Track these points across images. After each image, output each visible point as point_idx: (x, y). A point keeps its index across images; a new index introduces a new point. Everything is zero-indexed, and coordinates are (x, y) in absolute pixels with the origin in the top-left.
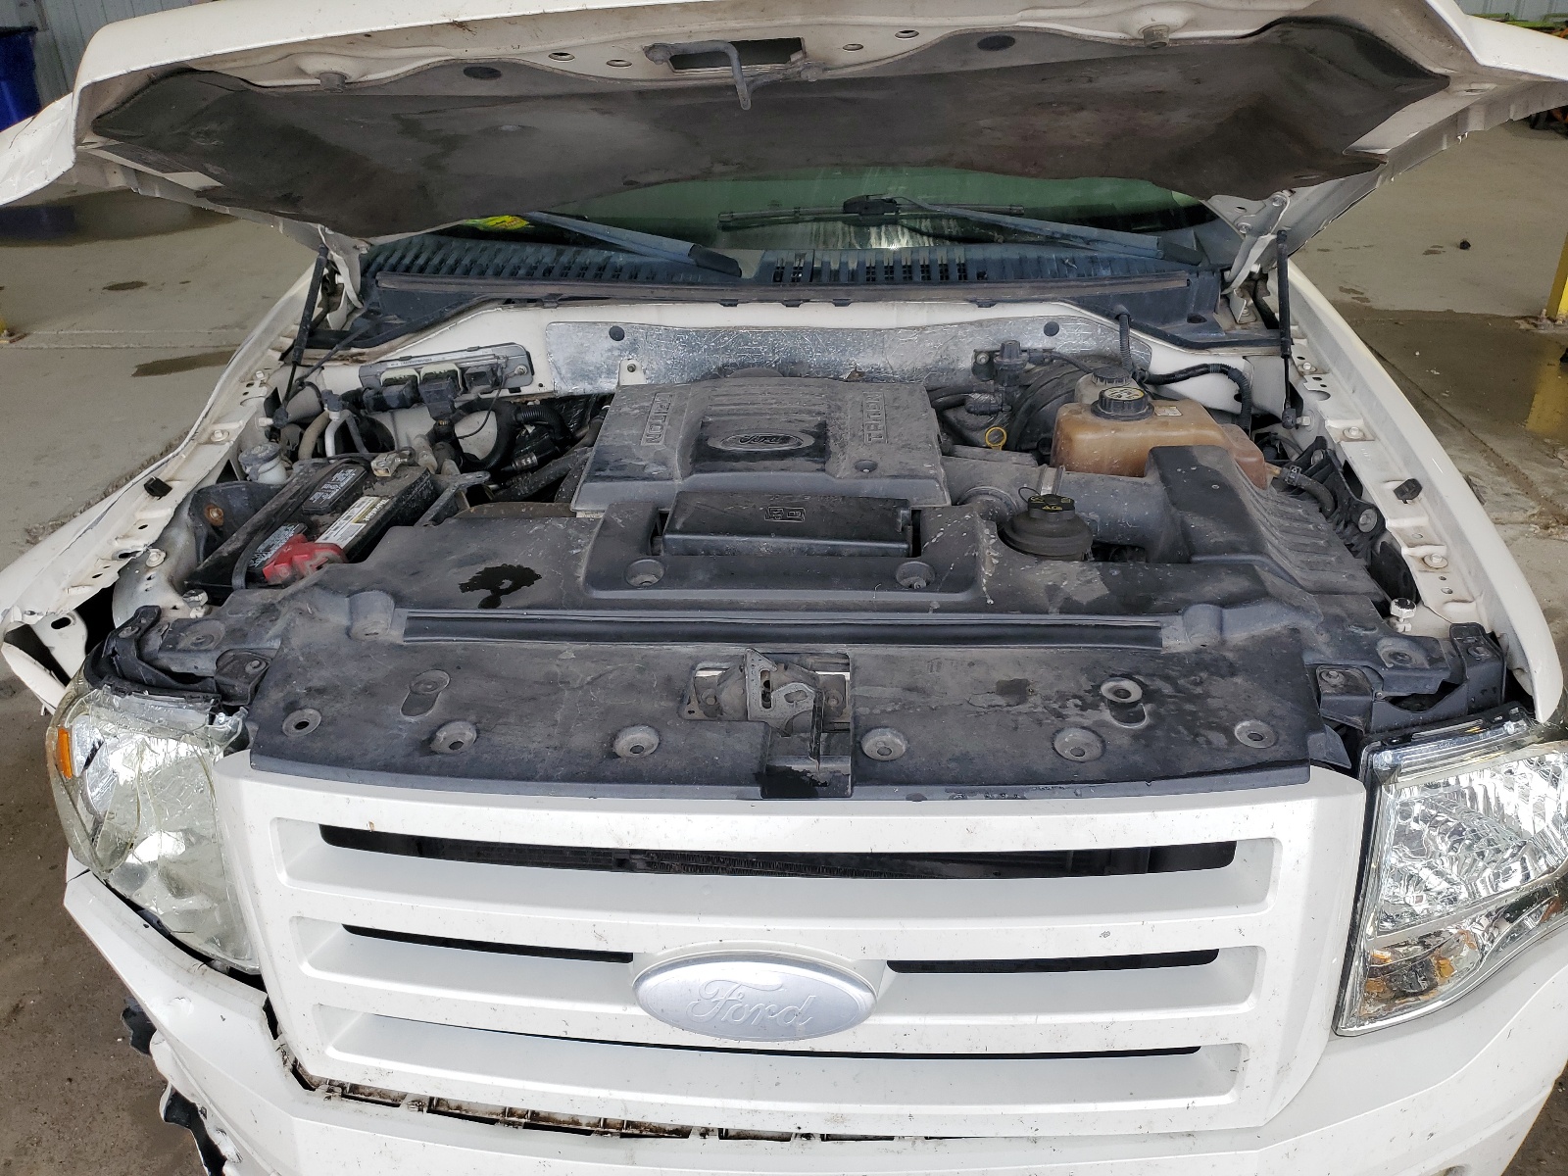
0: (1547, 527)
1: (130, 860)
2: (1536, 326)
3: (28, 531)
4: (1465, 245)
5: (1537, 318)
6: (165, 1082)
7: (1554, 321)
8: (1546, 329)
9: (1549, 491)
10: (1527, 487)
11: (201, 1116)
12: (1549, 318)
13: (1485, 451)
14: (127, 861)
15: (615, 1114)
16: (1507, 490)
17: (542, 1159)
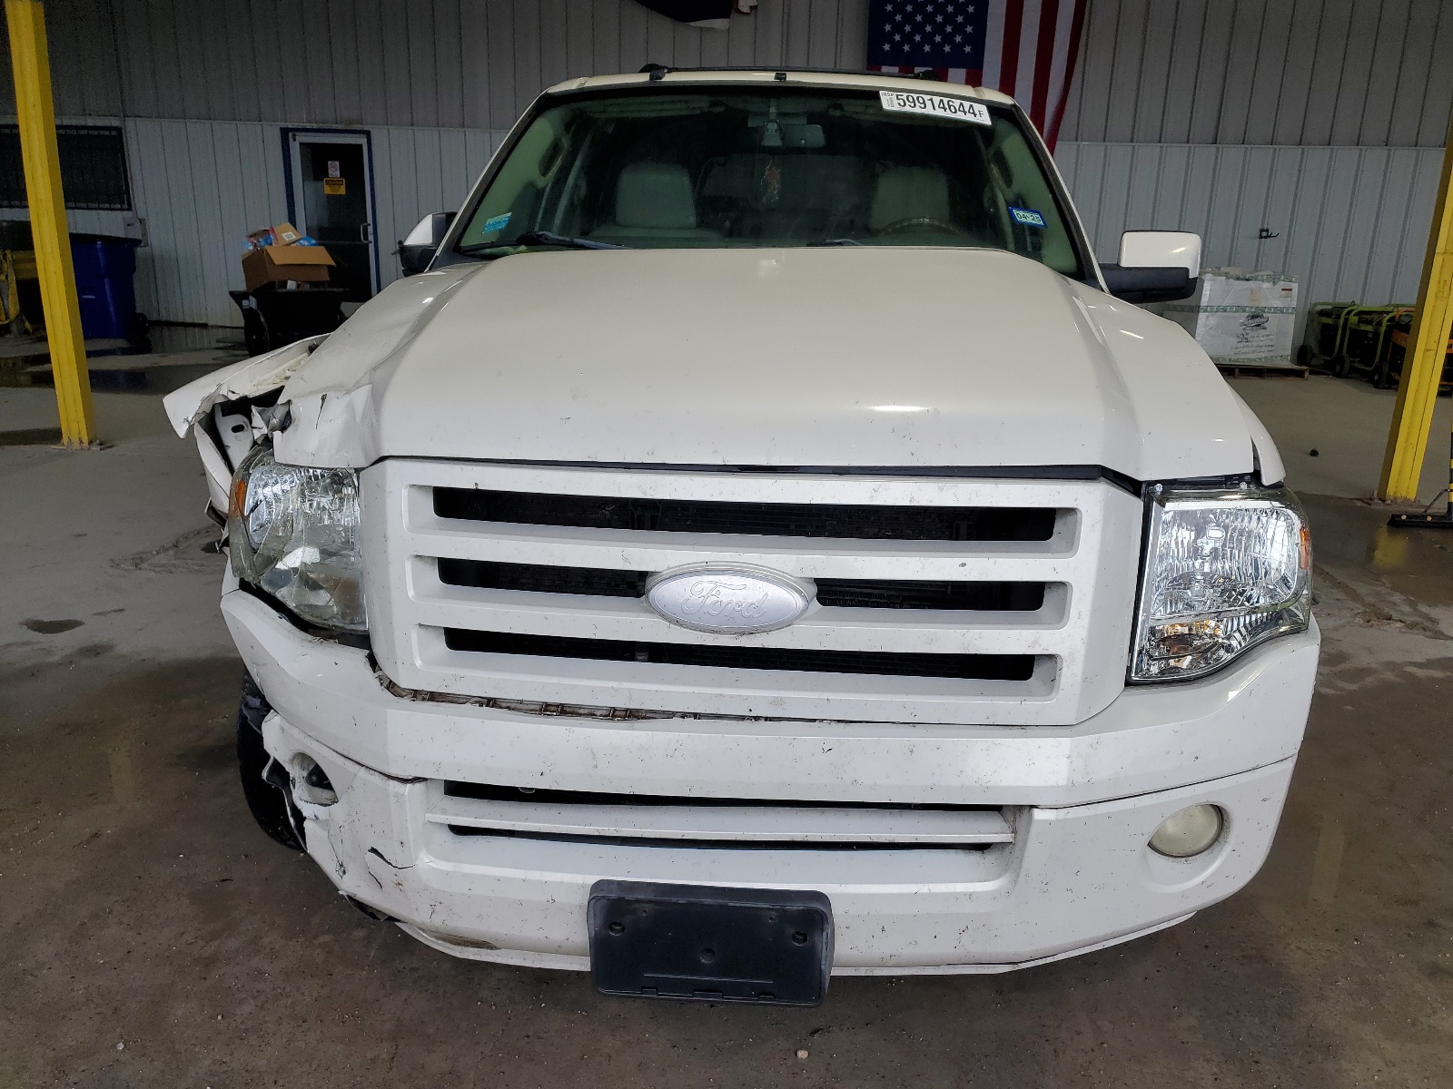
0: (1369, 621)
1: (280, 566)
2: (1369, 504)
3: (112, 561)
4: (1314, 453)
5: (1371, 499)
6: (267, 756)
7: (1384, 501)
8: (1377, 506)
9: (1373, 600)
10: (1356, 597)
11: (291, 786)
12: (1380, 499)
13: (1321, 574)
14: (277, 567)
15: (621, 703)
16: (1339, 597)
17: (568, 728)
